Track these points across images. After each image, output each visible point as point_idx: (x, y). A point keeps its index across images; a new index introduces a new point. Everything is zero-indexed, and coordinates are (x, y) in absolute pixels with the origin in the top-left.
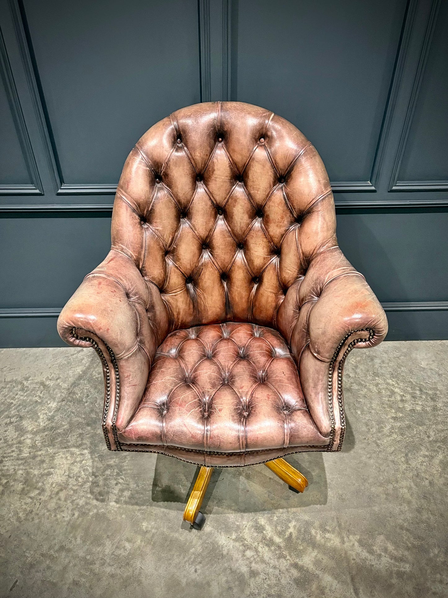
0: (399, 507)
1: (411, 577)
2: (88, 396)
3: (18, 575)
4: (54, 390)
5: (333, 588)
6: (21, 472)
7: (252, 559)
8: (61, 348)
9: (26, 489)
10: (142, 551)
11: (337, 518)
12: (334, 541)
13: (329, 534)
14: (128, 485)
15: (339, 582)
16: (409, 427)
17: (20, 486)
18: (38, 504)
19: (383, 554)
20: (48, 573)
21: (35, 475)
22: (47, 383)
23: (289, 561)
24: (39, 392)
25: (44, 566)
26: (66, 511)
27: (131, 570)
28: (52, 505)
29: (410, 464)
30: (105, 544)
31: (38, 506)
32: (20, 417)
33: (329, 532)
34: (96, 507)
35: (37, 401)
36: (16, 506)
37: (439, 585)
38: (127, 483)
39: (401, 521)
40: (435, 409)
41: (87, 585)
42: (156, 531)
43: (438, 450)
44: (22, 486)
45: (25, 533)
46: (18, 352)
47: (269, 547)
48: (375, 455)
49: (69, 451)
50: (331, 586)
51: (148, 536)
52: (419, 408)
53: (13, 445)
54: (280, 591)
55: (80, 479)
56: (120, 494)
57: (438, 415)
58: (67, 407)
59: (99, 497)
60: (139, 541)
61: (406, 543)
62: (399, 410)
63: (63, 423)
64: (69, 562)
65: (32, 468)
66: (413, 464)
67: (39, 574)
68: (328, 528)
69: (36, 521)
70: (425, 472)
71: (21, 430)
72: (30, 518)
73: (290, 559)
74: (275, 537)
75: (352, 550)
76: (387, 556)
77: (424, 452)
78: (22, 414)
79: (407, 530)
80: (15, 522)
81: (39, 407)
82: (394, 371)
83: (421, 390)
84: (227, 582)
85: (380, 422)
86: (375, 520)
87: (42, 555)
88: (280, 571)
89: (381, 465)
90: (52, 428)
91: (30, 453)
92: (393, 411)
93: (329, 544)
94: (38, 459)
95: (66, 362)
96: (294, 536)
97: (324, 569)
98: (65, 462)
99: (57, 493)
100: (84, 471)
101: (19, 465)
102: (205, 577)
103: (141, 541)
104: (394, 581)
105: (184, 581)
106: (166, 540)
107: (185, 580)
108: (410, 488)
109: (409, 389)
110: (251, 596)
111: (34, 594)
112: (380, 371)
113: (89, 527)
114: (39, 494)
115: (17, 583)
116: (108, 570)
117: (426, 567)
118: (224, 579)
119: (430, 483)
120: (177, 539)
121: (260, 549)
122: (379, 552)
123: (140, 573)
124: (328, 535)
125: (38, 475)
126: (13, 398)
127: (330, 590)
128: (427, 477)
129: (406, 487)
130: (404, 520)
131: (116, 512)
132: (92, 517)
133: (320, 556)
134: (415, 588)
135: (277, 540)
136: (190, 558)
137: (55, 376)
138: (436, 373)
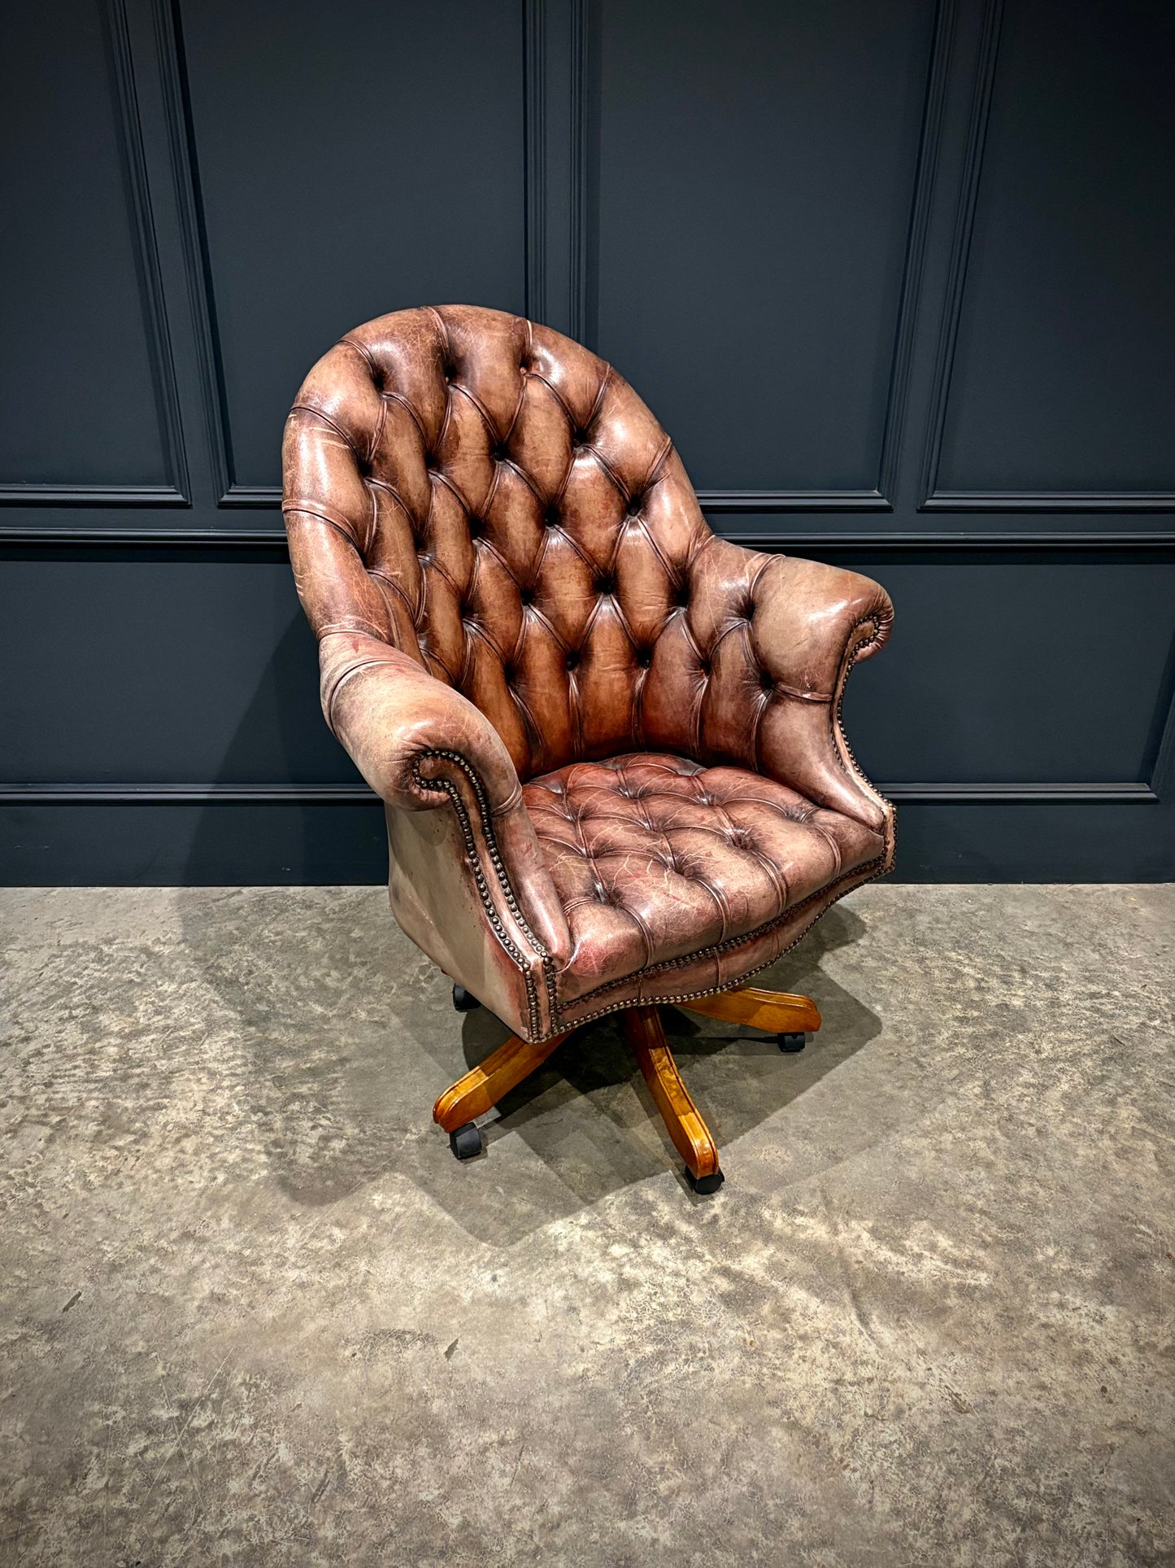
0: (967, 1172)
1: (990, 1296)
2: (251, 972)
3: (82, 1284)
4: (172, 961)
5: (810, 1312)
6: (93, 1103)
7: (625, 1259)
8: (191, 889)
9: (104, 1133)
10: (370, 1243)
11: (822, 1191)
12: (816, 1230)
13: (802, 1219)
14: (340, 1129)
15: (823, 1302)
16: (994, 1035)
17: (92, 1128)
18: (132, 1161)
19: (926, 1253)
20: (153, 1280)
21: (127, 1109)
22: (157, 949)
23: (709, 1264)
24: (136, 967)
25: (144, 1266)
26: (197, 1171)
27: (344, 1275)
28: (165, 1160)
29: (993, 1099)
30: (286, 1230)
31: (133, 1163)
32: (94, 1008)
33: (802, 1214)
34: (266, 1165)
35: (131, 981)
36: (82, 1162)
37: (1055, 1311)
38: (340, 1125)
39: (969, 1197)
40: (1054, 1003)
41: (244, 1301)
42: (403, 1210)
43: (1060, 1075)
44: (96, 1128)
45: (101, 1211)
46: (89, 895)
47: (665, 1239)
48: (914, 1083)
49: (204, 1068)
50: (806, 1308)
51: (387, 1218)
52: (1017, 1003)
53: (73, 1057)
54: (688, 1314)
55: (229, 1118)
56: (321, 1145)
57: (1062, 1014)
58: (202, 992)
59: (273, 1150)
60: (365, 1226)
61: (980, 1236)
62: (970, 1004)
63: (192, 1020)
64: (203, 1261)
65: (119, 1097)
66: (1001, 1098)
67: (133, 1283)
68: (801, 1208)
69: (128, 1188)
70: (1027, 1113)
71: (95, 1030)
72: (114, 1182)
73: (713, 1260)
74: (677, 1222)
75: (856, 1246)
76: (935, 1257)
77: (1026, 1076)
78: (96, 1003)
79: (983, 1212)
80: (78, 1191)
81: (137, 991)
82: (961, 936)
83: (1023, 971)
84: (566, 1298)
85: (928, 1029)
86: (911, 1194)
87: (141, 1248)
88: (688, 1280)
89: (927, 1100)
90: (167, 1027)
91: (115, 1071)
92: (959, 1006)
93: (802, 1236)
94: (136, 1080)
95: (200, 914)
96: (721, 1220)
97: (791, 1279)
98: (195, 1087)
99: (178, 1141)
100: (239, 1103)
101: (91, 1091)
102: (516, 1290)
103: (370, 1226)
104: (952, 1301)
105: (467, 1297)
106: (427, 1226)
107: (470, 1294)
108: (991, 1141)
109: (997, 969)
110: (621, 1324)
111: (119, 1317)
112: (929, 936)
113: (249, 1200)
114: (136, 1142)
115: (81, 1298)
116: (292, 1275)
117: (1027, 1280)
118: (561, 1293)
119: (1039, 1132)
121: (643, 1242)
122: (916, 1249)
123: (365, 1282)
124: (799, 1220)
125: (134, 1109)
126: (79, 975)
127: (801, 1314)
128: (1032, 1121)
129: (984, 1138)
130: (977, 1196)
131: (310, 1175)
132: (258, 1183)
133: (781, 1256)
134: (1002, 1316)
135: (684, 1227)
136: (482, 1257)
137: (174, 937)
138: (1060, 940)
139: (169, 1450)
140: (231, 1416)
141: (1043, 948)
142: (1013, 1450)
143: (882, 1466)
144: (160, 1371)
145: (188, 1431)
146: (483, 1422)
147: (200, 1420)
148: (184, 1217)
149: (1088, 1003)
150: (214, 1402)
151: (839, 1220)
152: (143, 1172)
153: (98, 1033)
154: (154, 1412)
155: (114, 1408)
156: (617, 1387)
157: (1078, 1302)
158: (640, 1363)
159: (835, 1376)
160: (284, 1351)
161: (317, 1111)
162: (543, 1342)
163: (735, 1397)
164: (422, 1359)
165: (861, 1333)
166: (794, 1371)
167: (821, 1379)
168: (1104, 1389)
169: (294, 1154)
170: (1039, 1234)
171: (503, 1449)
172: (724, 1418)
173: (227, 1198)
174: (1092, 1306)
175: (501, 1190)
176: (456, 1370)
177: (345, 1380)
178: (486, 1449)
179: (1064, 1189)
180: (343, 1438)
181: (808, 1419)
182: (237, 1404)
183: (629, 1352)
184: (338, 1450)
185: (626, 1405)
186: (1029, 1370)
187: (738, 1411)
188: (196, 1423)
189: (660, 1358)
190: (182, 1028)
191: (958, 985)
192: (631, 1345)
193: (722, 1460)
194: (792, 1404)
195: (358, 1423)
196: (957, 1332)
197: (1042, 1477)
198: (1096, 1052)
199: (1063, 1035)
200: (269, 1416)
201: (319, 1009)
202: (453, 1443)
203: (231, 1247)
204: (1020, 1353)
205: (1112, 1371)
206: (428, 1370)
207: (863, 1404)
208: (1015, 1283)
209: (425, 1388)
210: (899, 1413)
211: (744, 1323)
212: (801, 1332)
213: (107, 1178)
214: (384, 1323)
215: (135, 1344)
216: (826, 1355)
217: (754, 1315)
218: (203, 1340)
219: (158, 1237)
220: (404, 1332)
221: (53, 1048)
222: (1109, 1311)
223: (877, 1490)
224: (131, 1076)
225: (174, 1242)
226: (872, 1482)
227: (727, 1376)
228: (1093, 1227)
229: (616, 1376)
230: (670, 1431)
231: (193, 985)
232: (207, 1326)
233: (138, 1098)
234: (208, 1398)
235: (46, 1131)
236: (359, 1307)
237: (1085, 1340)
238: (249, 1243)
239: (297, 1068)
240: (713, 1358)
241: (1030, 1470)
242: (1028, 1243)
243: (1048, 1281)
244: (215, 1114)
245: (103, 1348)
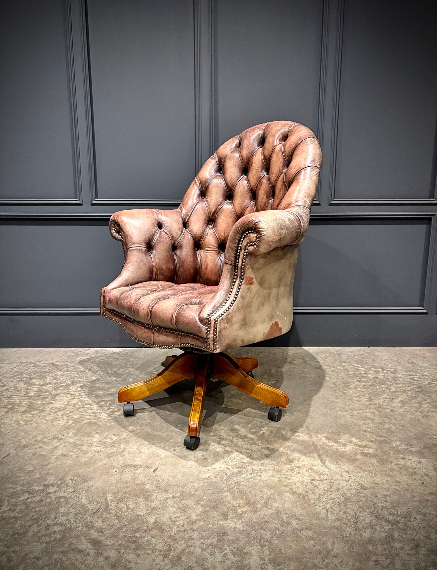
0: (363, 421)
1: (374, 455)
3: (11, 451)
4: (62, 366)
5: (301, 460)
6: (25, 402)
7: (227, 445)
8: (72, 349)
9: (28, 410)
10: (126, 440)
11: (306, 426)
12: (303, 437)
13: (298, 434)
15: (306, 457)
16: (372, 385)
17: (23, 409)
19: (348, 444)
20: (39, 450)
21: (38, 404)
22: (57, 363)
23: (260, 446)
24: (48, 368)
26: (62, 420)
27: (115, 449)
28: (51, 417)
29: (372, 402)
30: (94, 437)
31: (37, 418)
33: (298, 432)
34: (89, 419)
35: (46, 371)
36: (18, 418)
37: (401, 460)
39: (364, 428)
40: (395, 377)
41: (74, 456)
42: (141, 431)
43: (398, 396)
44: (25, 409)
45: (23, 431)
46: (34, 350)
47: (243, 439)
48: (342, 397)
49: (69, 393)
50: (299, 459)
51: (134, 433)
52: (380, 377)
53: (20, 390)
54: (252, 460)
56: (111, 413)
57: (398, 380)
58: (71, 374)
59: (92, 415)
60: (125, 435)
61: (369, 439)
62: (362, 377)
63: (67, 381)
65: (35, 401)
66: (376, 402)
67: (32, 451)
69: (34, 425)
70: (386, 406)
71: (30, 384)
72: (29, 423)
73: (262, 445)
74: (248, 434)
75: (319, 441)
76: (351, 444)
77: (385, 396)
78: (31, 377)
79: (370, 432)
80: (15, 426)
81: (47, 374)
82: (358, 360)
83: (382, 369)
84: (203, 455)
85: (346, 384)
86: (341, 427)
87: (36, 441)
88: (252, 450)
89: (346, 402)
90: (57, 383)
91: (35, 394)
92: (358, 378)
93: (298, 438)
94: (43, 396)
95: (74, 355)
96: (266, 434)
97: (293, 450)
98: (65, 398)
99: (56, 412)
100: (81, 402)
101: (25, 399)
102: (183, 453)
103: (127, 435)
104: (359, 457)
105: (163, 455)
106: (149, 435)
107: (165, 454)
108: (372, 413)
109: (372, 368)
110: (224, 463)
111: (24, 460)
112: (346, 360)
114: (40, 413)
115: (10, 455)
116: (95, 449)
117: (389, 451)
118: (200, 454)
119: (391, 411)
120: (159, 435)
121: (234, 440)
122: (344, 442)
123: (123, 451)
125: (40, 404)
126: (26, 370)
127: (297, 460)
128: (388, 408)
129: (370, 412)
130: (367, 428)
131: (106, 421)
132: (85, 424)
133: (289, 444)
134: (379, 461)
135: (251, 436)
136: (170, 444)
137: (64, 361)
138: (396, 361)
139: (37, 499)
140: (64, 489)
141: (390, 363)
142: (386, 501)
143: (331, 505)
144: (38, 476)
145: (46, 493)
146: (166, 491)
147: (51, 490)
148: (55, 433)
149: (408, 377)
150: (58, 485)
151: (313, 434)
152: (41, 421)
153: (32, 384)
154: (33, 487)
155: (17, 486)
156: (222, 481)
157: (410, 458)
158: (231, 474)
159: (311, 478)
160: (88, 470)
161: (111, 405)
162: (193, 468)
163: (270, 484)
164: (143, 473)
165: (322, 466)
166: (295, 477)
167: (305, 479)
168: (423, 483)
169: (100, 416)
170: (393, 438)
171: (174, 499)
172: (265, 490)
173: (72, 428)
174: (416, 459)
175: (179, 426)
176: (157, 476)
177: (112, 479)
178: (167, 499)
179: (402, 426)
180: (109, 496)
181: (300, 491)
182: (67, 485)
183: (227, 471)
184: (106, 499)
185: (225, 486)
186: (391, 477)
187: (271, 488)
188: (49, 491)
189: (240, 473)
190: (63, 383)
191: (358, 372)
192: (228, 469)
193: (265, 503)
194: (293, 486)
195: (115, 491)
196: (361, 466)
197: (399, 509)
198: (413, 390)
199: (399, 385)
200: (80, 489)
201: (115, 379)
202: (153, 497)
203: (72, 441)
204: (387, 472)
205: (426, 477)
206: (145, 476)
207: (323, 486)
208: (384, 452)
209: (144, 481)
210: (338, 489)
211: (275, 463)
212: (298, 465)
213: (26, 422)
214: (129, 462)
215: (29, 468)
216: (308, 472)
217: (278, 461)
218: (56, 467)
219: (43, 438)
220: (137, 465)
221: (13, 388)
222: (423, 460)
223: (329, 513)
224: (40, 396)
225: (50, 439)
226: (327, 510)
227: (267, 478)
228: (415, 437)
229: (222, 478)
230: (243, 493)
231: (69, 372)
232: (59, 463)
233: (43, 401)
234: (55, 484)
235: (6, 410)
236: (120, 458)
237: (414, 468)
238: (78, 440)
239: (104, 393)
240: (261, 473)
241: (394, 507)
242: (389, 441)
243: (398, 451)
244: (71, 405)
245: (16, 469)
